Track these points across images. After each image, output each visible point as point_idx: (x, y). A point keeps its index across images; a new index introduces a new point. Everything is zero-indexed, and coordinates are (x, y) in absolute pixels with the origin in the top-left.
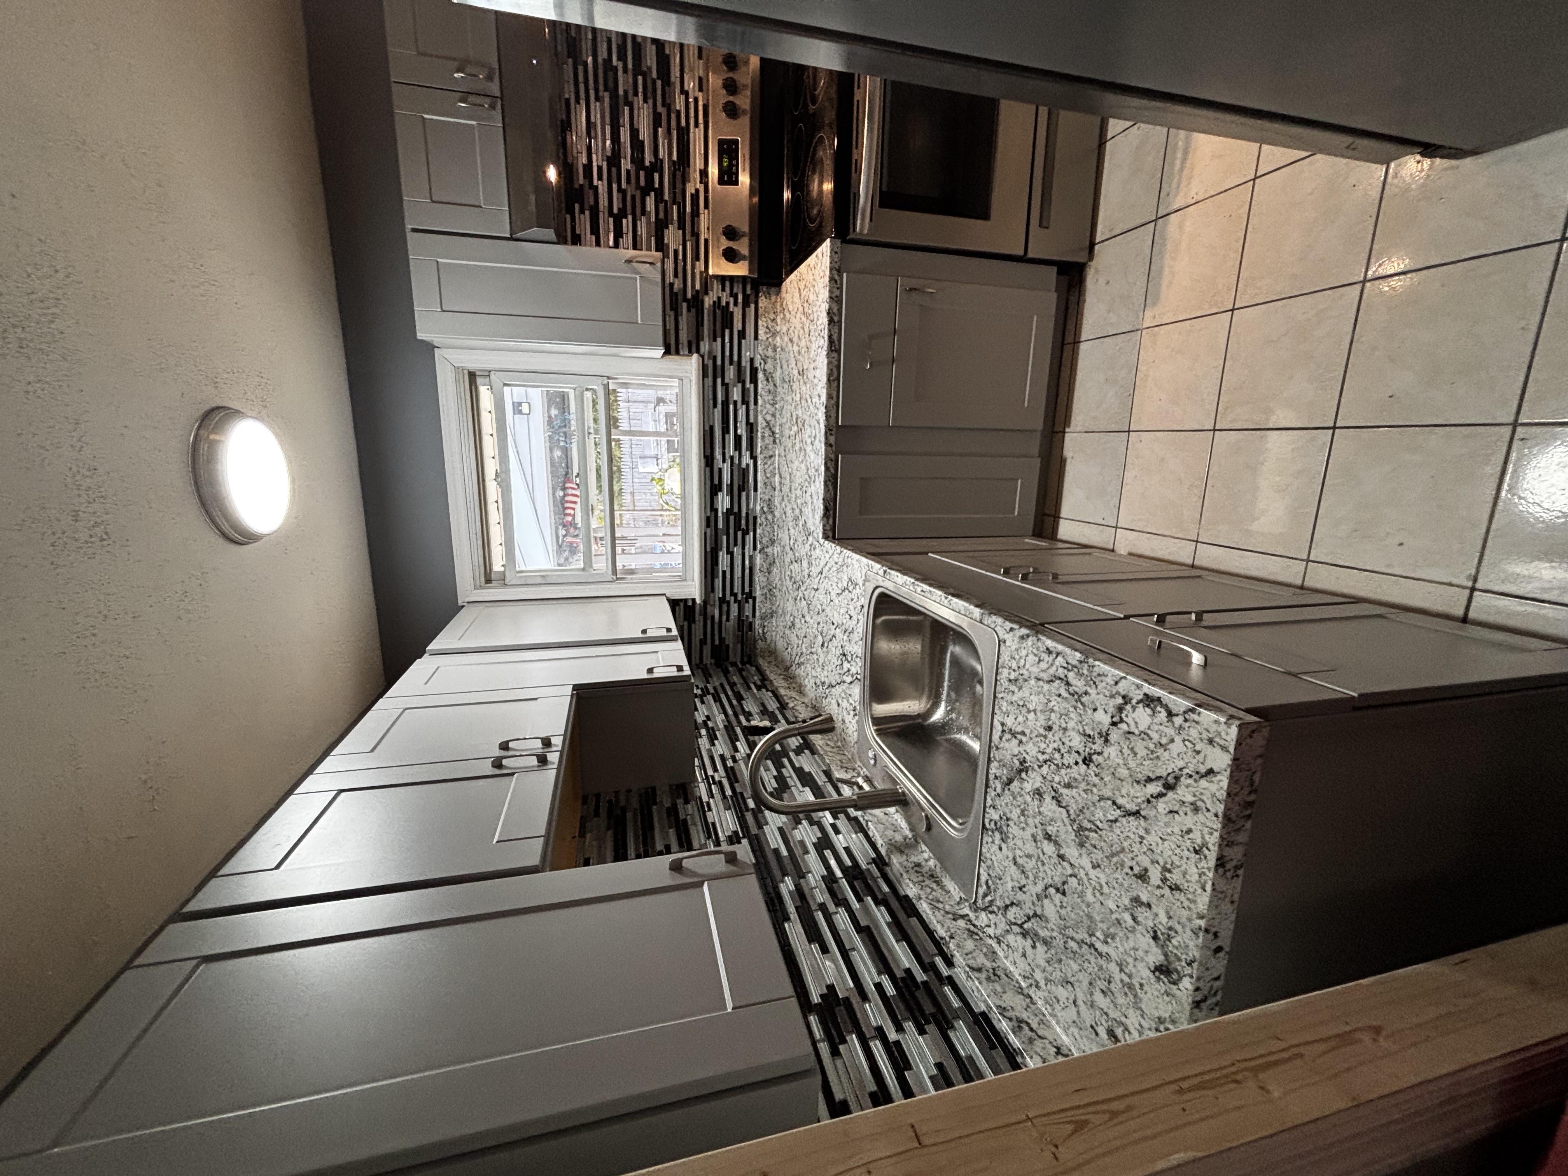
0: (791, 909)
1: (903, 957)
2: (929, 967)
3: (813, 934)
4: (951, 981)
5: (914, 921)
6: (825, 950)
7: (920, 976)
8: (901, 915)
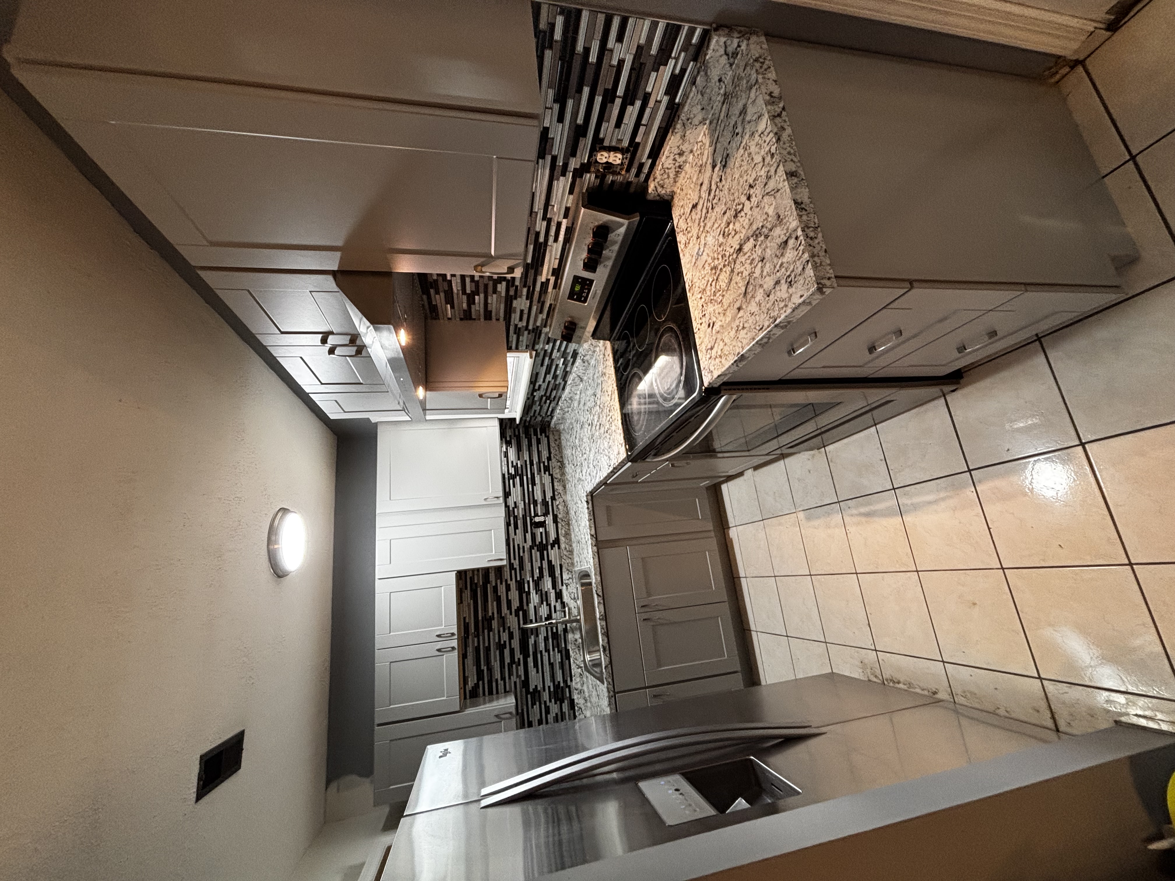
0: (531, 653)
1: (559, 678)
2: (565, 681)
3: (536, 665)
4: (569, 687)
5: (567, 661)
6: (538, 672)
7: (562, 685)
8: (564, 658)
